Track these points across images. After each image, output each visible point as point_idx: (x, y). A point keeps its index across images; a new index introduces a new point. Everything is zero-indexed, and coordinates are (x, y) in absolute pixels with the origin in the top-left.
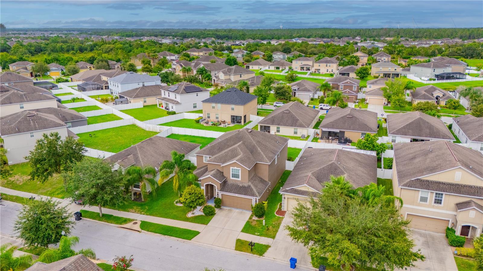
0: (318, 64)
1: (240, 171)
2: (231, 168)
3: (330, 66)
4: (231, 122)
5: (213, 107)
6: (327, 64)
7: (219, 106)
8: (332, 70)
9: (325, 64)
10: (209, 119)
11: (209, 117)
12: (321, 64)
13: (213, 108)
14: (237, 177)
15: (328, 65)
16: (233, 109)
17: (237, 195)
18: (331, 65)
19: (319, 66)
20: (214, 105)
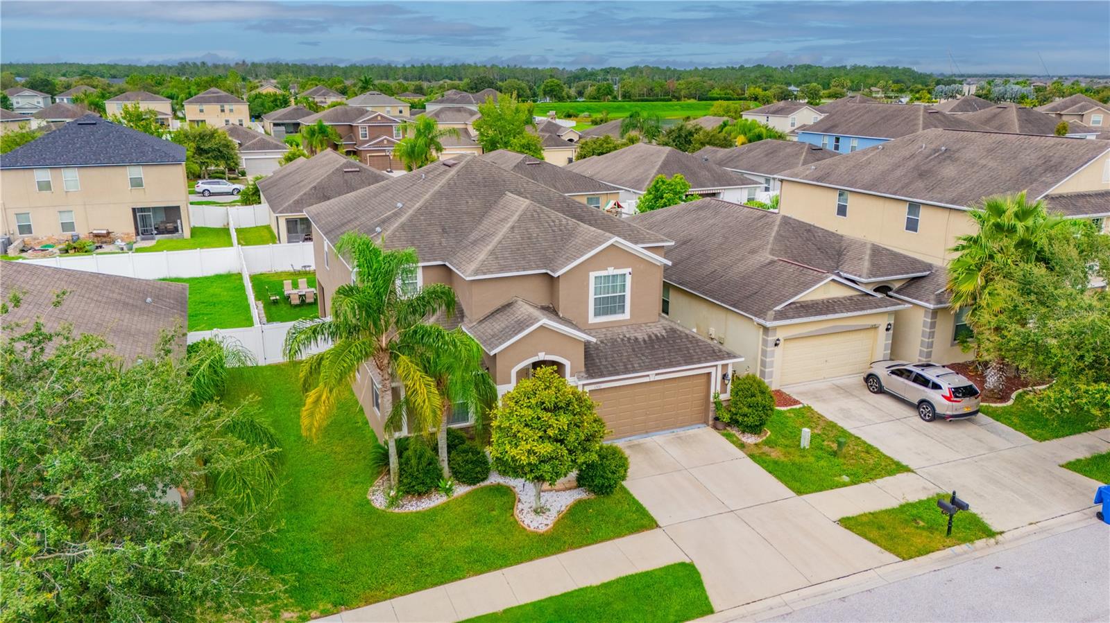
0: (197, 107)
1: (629, 279)
2: (592, 275)
3: (231, 111)
4: (137, 234)
5: (45, 186)
6: (222, 106)
7: (70, 177)
8: (240, 121)
9: (218, 107)
10: (27, 237)
11: (26, 229)
12: (205, 107)
13: (41, 189)
14: (613, 312)
15: (227, 107)
16: (137, 183)
17: (652, 375)
18: (235, 107)
19: (201, 111)
20: (43, 175)
